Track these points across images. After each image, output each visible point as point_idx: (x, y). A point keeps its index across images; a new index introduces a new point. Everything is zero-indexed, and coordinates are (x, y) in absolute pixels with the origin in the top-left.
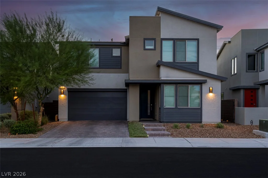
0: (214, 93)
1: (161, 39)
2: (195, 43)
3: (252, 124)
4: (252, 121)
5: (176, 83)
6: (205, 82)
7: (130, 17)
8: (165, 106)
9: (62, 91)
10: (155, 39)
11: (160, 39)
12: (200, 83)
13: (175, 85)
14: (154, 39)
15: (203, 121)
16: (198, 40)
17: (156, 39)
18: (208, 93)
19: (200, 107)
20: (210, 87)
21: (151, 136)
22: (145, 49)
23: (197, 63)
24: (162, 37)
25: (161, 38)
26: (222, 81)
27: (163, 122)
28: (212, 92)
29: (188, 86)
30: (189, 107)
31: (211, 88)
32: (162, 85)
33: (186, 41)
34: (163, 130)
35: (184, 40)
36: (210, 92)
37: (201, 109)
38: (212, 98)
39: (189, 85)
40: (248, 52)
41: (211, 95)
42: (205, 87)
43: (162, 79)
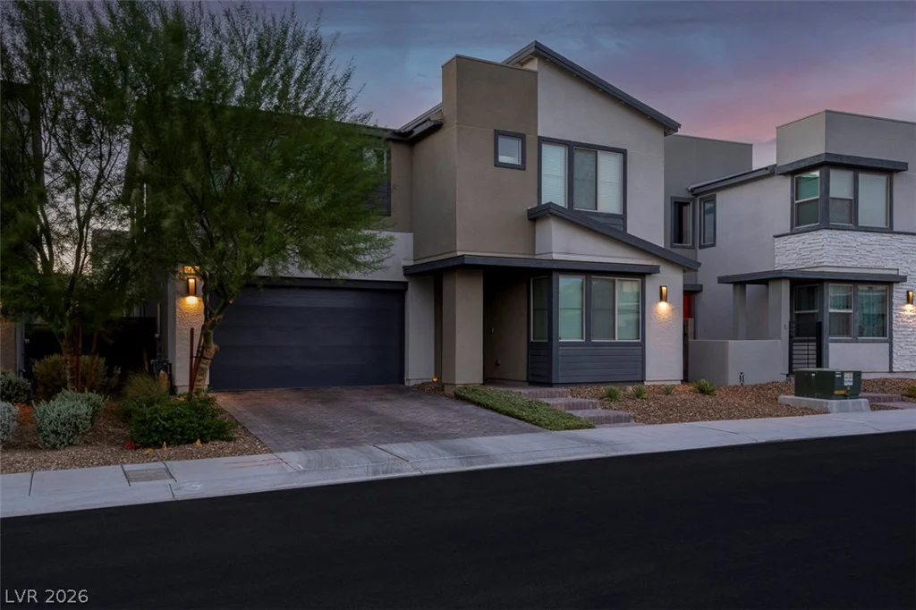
0: (670, 303)
1: (539, 137)
2: (617, 161)
3: (742, 382)
4: (742, 376)
5: (588, 272)
6: (654, 271)
8: (560, 339)
10: (524, 135)
11: (537, 139)
12: (640, 274)
13: (584, 277)
14: (522, 137)
15: (647, 379)
16: (624, 152)
17: (527, 135)
18: (657, 302)
19: (640, 340)
20: (661, 287)
22: (498, 164)
23: (623, 217)
24: (541, 132)
25: (539, 134)
26: (684, 271)
27: (558, 384)
28: (666, 301)
29: (614, 281)
30: (617, 340)
31: (664, 289)
33: (599, 152)
35: (593, 149)
36: (662, 298)
37: (643, 345)
38: (666, 316)
39: (617, 279)
40: (675, 195)
41: (663, 307)
42: (652, 285)
43: (555, 257)
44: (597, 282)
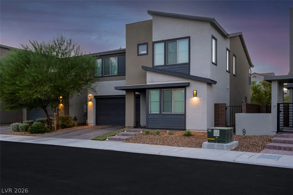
0: (198, 97)
1: (153, 42)
2: (186, 42)
3: (244, 134)
4: (244, 131)
5: (160, 88)
6: (188, 85)
7: (126, 25)
8: (150, 112)
9: (90, 98)
12: (184, 87)
13: (159, 90)
14: (146, 44)
15: (186, 129)
16: (189, 38)
17: (149, 43)
18: (192, 97)
19: (184, 113)
20: (194, 91)
21: (110, 140)
22: (139, 55)
23: (188, 64)
24: (154, 40)
27: (148, 128)
28: (196, 96)
30: (173, 113)
32: (147, 90)
33: (177, 40)
34: (131, 135)
35: (175, 40)
36: (194, 95)
37: (184, 115)
38: (197, 103)
39: (173, 89)
41: (195, 99)
42: (189, 91)
43: (148, 84)
44: (166, 91)
